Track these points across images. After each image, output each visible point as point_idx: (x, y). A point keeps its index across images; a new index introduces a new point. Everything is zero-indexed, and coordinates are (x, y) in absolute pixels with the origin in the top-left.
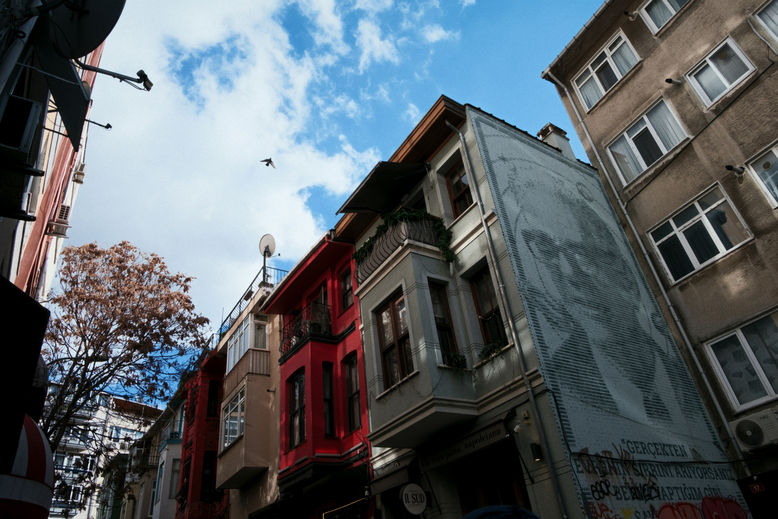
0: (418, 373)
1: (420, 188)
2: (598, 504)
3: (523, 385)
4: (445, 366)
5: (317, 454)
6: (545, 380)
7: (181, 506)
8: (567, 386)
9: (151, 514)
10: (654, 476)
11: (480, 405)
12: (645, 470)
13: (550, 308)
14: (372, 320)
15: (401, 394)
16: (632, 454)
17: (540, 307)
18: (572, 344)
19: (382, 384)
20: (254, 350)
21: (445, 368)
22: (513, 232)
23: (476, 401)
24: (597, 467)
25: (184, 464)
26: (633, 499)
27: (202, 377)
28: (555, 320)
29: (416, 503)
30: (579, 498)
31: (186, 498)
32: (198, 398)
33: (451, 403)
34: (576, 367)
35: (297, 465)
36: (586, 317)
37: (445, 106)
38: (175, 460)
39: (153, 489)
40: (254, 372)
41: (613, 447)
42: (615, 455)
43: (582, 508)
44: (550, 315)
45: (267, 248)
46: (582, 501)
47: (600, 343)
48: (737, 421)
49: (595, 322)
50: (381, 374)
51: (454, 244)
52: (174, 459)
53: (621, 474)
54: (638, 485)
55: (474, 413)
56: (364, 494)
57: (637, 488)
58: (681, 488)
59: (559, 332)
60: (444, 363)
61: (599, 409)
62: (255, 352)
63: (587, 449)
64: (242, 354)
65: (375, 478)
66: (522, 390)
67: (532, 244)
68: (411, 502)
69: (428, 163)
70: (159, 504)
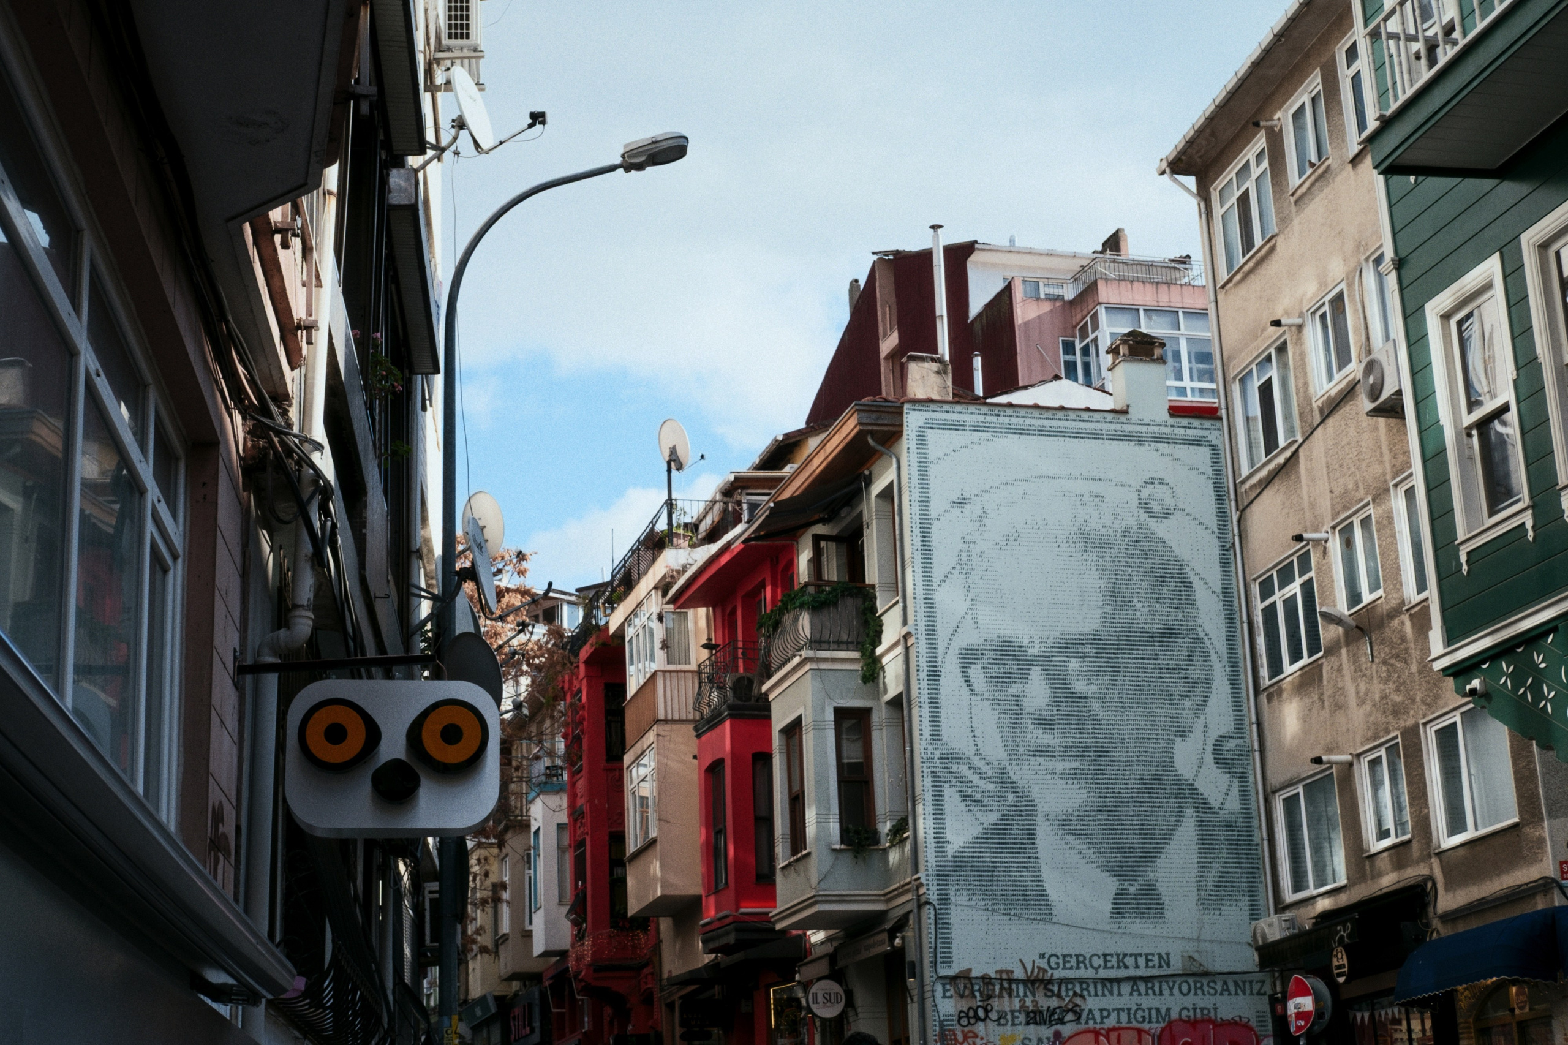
0: (809, 854)
1: (859, 511)
2: (963, 1031)
3: (908, 891)
4: (843, 847)
5: (743, 910)
6: (928, 890)
7: (579, 931)
8: (965, 893)
9: (531, 923)
10: (1082, 996)
11: (889, 897)
12: (1067, 990)
13: (975, 779)
14: (780, 745)
15: (797, 872)
16: (1050, 972)
17: (954, 780)
18: (1000, 829)
19: (788, 845)
20: (664, 672)
21: (840, 850)
22: (940, 659)
23: (882, 892)
24: (979, 990)
25: (575, 852)
26: (1028, 1024)
27: (587, 676)
28: (978, 796)
29: (829, 1004)
30: (935, 1025)
31: (585, 921)
32: (585, 723)
33: (841, 898)
34: (993, 862)
35: (720, 919)
36: (1049, 777)
37: (860, 424)
38: (560, 827)
39: (527, 871)
40: (670, 717)
41: (1020, 964)
42: (1019, 974)
43: (935, 1035)
44: (970, 790)
45: (673, 451)
46: (937, 1029)
47: (1060, 818)
48: (1287, 915)
49: (1065, 782)
50: (788, 831)
51: (879, 651)
52: (558, 825)
53: (1018, 996)
54: (1045, 1008)
55: (879, 907)
56: (794, 977)
57: (1041, 1012)
58: (1129, 1010)
59: (979, 814)
60: (842, 842)
61: (1013, 918)
62: (668, 674)
63: (970, 970)
64: (648, 676)
65: (814, 956)
66: (909, 896)
67: (976, 672)
68: (821, 1004)
69: (867, 472)
70: (541, 912)
